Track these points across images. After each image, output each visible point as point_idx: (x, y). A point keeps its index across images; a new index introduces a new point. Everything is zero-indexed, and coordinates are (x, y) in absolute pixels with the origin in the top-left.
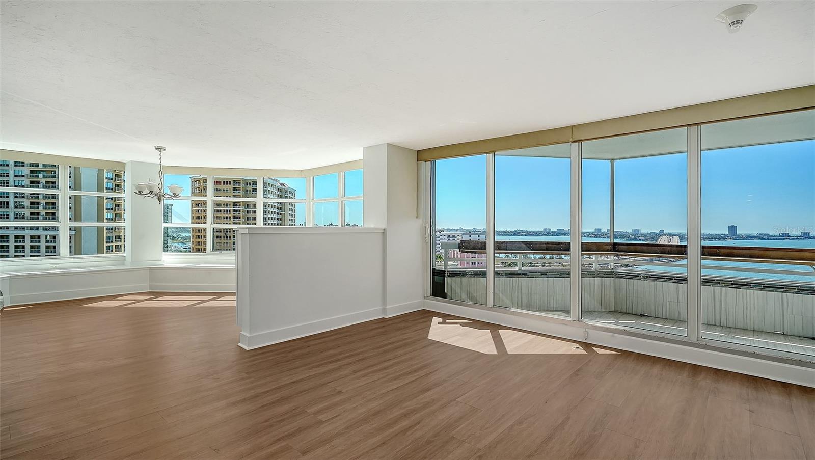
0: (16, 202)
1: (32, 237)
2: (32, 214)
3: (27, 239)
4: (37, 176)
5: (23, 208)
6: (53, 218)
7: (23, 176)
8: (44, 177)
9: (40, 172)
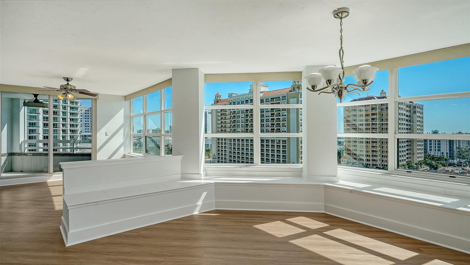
2: (272, 129)
4: (273, 111)
5: (269, 127)
6: (279, 132)
7: (269, 112)
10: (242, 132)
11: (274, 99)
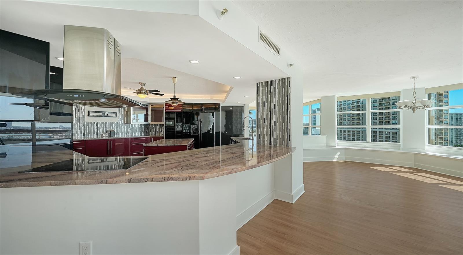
0: (374, 118)
1: (380, 132)
2: (380, 122)
3: (378, 133)
4: (382, 106)
5: (377, 120)
6: (389, 124)
7: (377, 106)
8: (385, 106)
9: (383, 103)
10: (348, 124)
11: (382, 100)
